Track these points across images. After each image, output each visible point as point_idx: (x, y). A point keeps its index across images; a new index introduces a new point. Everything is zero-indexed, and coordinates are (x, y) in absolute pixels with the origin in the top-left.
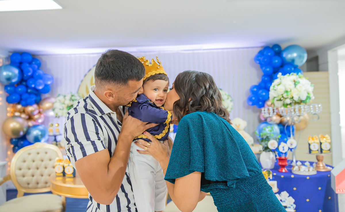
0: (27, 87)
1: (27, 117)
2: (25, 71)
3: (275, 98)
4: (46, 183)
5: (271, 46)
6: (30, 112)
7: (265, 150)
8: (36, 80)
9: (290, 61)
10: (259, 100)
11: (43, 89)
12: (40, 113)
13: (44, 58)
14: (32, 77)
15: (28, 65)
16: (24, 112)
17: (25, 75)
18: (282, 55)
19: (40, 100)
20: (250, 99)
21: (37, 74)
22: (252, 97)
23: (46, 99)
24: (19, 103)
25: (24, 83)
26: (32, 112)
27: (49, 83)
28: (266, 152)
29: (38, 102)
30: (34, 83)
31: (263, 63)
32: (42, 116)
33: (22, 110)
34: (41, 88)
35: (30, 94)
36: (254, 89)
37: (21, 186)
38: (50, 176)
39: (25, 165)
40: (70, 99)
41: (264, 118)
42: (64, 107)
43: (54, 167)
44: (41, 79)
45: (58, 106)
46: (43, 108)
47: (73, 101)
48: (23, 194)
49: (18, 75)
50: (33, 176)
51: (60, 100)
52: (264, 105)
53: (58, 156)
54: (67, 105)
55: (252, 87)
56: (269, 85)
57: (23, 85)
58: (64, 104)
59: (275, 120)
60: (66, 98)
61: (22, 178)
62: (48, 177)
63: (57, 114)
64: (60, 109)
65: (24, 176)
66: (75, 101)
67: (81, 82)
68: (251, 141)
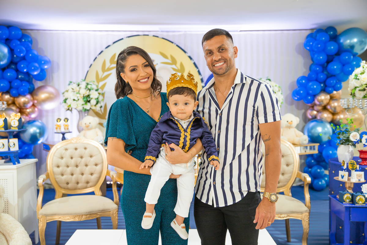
0: (17, 71)
1: (18, 110)
2: (15, 51)
3: (356, 88)
4: (88, 183)
5: (324, 28)
6: (22, 104)
7: (344, 144)
8: (29, 63)
9: (349, 47)
10: (308, 94)
11: (38, 75)
12: (34, 105)
13: (33, 34)
14: (24, 58)
15: (19, 43)
16: (14, 103)
17: (15, 56)
18: (340, 40)
19: (34, 89)
20: (295, 93)
21: (30, 55)
22: (300, 90)
23: (40, 88)
24: (7, 92)
25: (13, 67)
26: (25, 103)
27: (46, 67)
28: (345, 145)
29: (32, 92)
30: (27, 67)
31: (316, 50)
32: (36, 109)
33: (10, 102)
34: (35, 73)
35: (21, 80)
36: (302, 81)
37: (60, 186)
38: (92, 174)
39: (63, 162)
40: (86, 88)
41: (312, 116)
42: (79, 98)
43: (96, 165)
44: (36, 62)
45: (71, 95)
46: (37, 100)
47: (90, 90)
48: (61, 195)
49: (8, 55)
50: (72, 174)
51: (73, 89)
52: (314, 100)
53: (100, 153)
54: (82, 96)
55: (300, 79)
56: (322, 77)
57: (12, 68)
58: (80, 94)
59: (326, 118)
60: (80, 86)
61: (60, 177)
62: (90, 176)
63: (70, 105)
64: (74, 100)
65: (62, 175)
66: (92, 91)
67: (90, 67)
68: (305, 140)
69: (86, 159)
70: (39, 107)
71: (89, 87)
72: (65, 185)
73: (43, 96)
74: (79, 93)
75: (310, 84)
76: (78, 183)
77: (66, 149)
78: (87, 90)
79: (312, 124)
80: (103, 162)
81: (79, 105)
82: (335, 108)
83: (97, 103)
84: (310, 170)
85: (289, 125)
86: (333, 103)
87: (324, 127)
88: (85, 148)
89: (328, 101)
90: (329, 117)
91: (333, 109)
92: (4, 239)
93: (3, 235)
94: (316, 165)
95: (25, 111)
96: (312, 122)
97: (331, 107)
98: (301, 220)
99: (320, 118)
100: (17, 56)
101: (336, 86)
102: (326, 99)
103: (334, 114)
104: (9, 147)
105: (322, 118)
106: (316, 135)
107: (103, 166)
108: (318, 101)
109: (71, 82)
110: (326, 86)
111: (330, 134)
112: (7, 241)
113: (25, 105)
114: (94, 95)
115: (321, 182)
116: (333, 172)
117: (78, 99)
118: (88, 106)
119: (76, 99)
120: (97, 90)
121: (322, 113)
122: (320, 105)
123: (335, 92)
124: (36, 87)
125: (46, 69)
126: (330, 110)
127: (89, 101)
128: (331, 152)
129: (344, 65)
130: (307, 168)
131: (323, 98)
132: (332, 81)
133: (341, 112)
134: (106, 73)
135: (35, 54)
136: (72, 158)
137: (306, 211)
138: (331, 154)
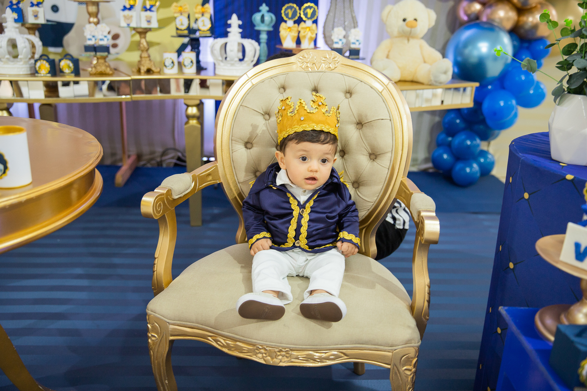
41: (468, 16)
59: (501, 19)
68: (445, 73)
79: (467, 34)
84: (450, 139)
85: (408, 29)
87: (494, 42)
90: (508, 19)
94: (464, 129)
96: (469, 27)
98: (389, 370)
99: (489, 19)
103: (522, 9)
105: (493, 20)
106: (474, 59)
111: (507, 59)
115: (471, 167)
116: (526, 196)
121: (494, 8)
126: (515, 1)
128: (502, 103)
130: (443, 136)
133: (539, 6)
138: (501, 108)
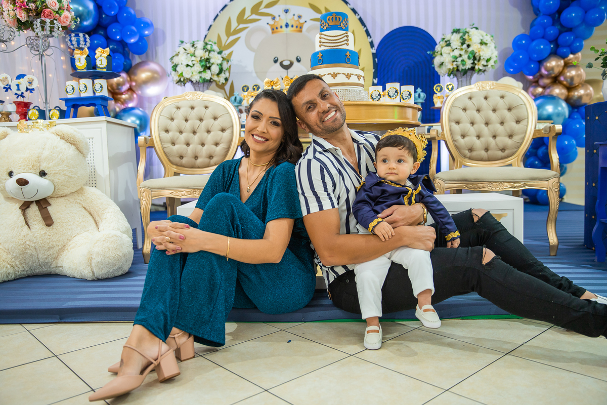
0: (107, 39)
4: (211, 157)
6: (115, 86)
8: (123, 26)
10: (531, 60)
11: (136, 43)
12: (131, 89)
14: (115, 19)
17: (104, 16)
19: (131, 66)
21: (125, 15)
22: (518, 55)
25: (102, 32)
26: (119, 84)
27: (146, 32)
30: (121, 32)
32: (135, 96)
34: (132, 41)
35: (113, 51)
36: (521, 41)
37: (170, 161)
38: (217, 144)
39: (173, 125)
40: (204, 49)
41: (535, 96)
42: (194, 62)
43: (223, 130)
44: (133, 24)
45: (182, 59)
46: (136, 81)
47: (210, 52)
48: (173, 174)
49: (93, 13)
50: (188, 144)
51: (185, 50)
52: (539, 70)
53: (228, 113)
54: (199, 59)
55: (517, 38)
56: (552, 31)
57: (101, 34)
58: (195, 56)
59: (558, 94)
60: (195, 46)
61: (170, 145)
62: (214, 147)
63: (182, 73)
64: (188, 65)
65: (173, 144)
66: (212, 53)
67: (209, 30)
69: (209, 121)
70: (140, 92)
71: (209, 47)
72: (177, 160)
73: (143, 75)
74: (193, 55)
75: (534, 43)
76: (196, 157)
77: (178, 108)
78: (206, 51)
80: (232, 126)
81: (194, 73)
82: (572, 78)
83: (221, 71)
86: (568, 72)
87: (557, 105)
88: (206, 107)
89: (561, 69)
90: (562, 94)
91: (569, 80)
92: (91, 218)
93: (90, 214)
95: (120, 98)
97: (565, 78)
98: (547, 191)
99: (549, 95)
100: (107, 15)
101: (575, 45)
102: (558, 66)
103: (570, 88)
104: (94, 91)
105: (553, 95)
107: (232, 132)
108: (546, 69)
109: (182, 42)
110: (557, 46)
111: (565, 116)
112: (96, 224)
113: (120, 87)
114: (216, 59)
116: (597, 118)
117: (194, 65)
118: (207, 75)
119: (190, 64)
120: (220, 53)
121: (551, 89)
122: (548, 77)
123: (571, 56)
124: (134, 64)
125: (147, 36)
126: (565, 83)
127: (209, 68)
128: (566, 143)
129: (586, 12)
131: (554, 64)
132: (568, 38)
133: (580, 86)
134: (232, 38)
135: (131, 14)
136: (186, 120)
137: (555, 175)
138: (566, 145)
